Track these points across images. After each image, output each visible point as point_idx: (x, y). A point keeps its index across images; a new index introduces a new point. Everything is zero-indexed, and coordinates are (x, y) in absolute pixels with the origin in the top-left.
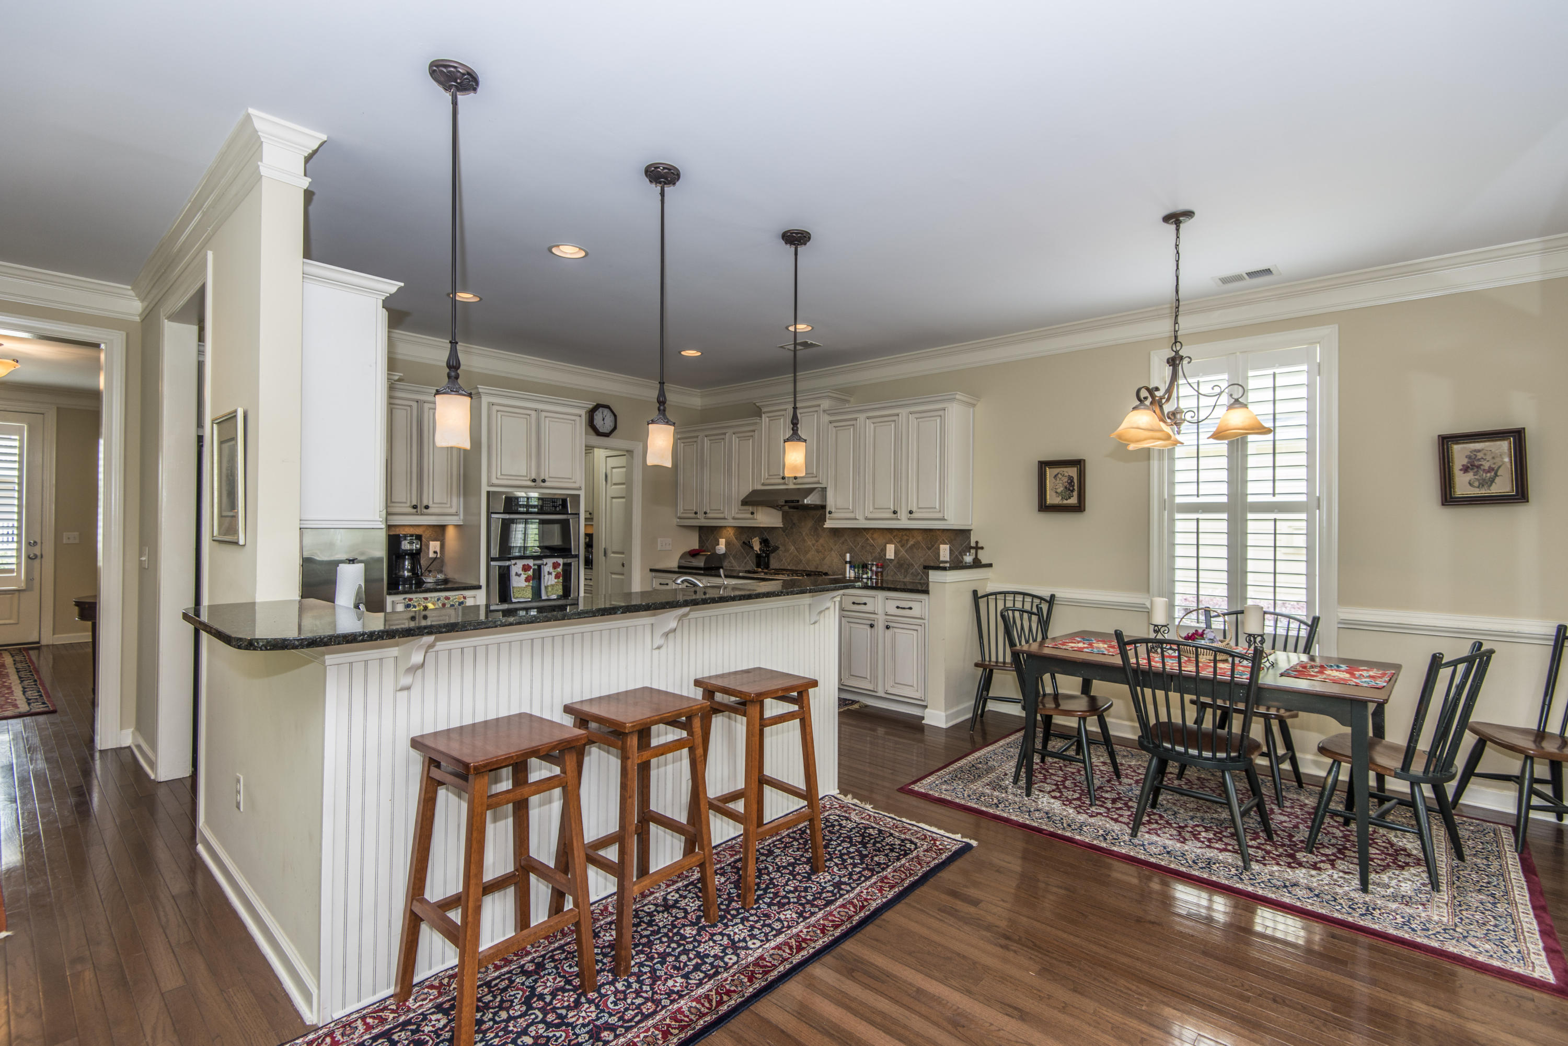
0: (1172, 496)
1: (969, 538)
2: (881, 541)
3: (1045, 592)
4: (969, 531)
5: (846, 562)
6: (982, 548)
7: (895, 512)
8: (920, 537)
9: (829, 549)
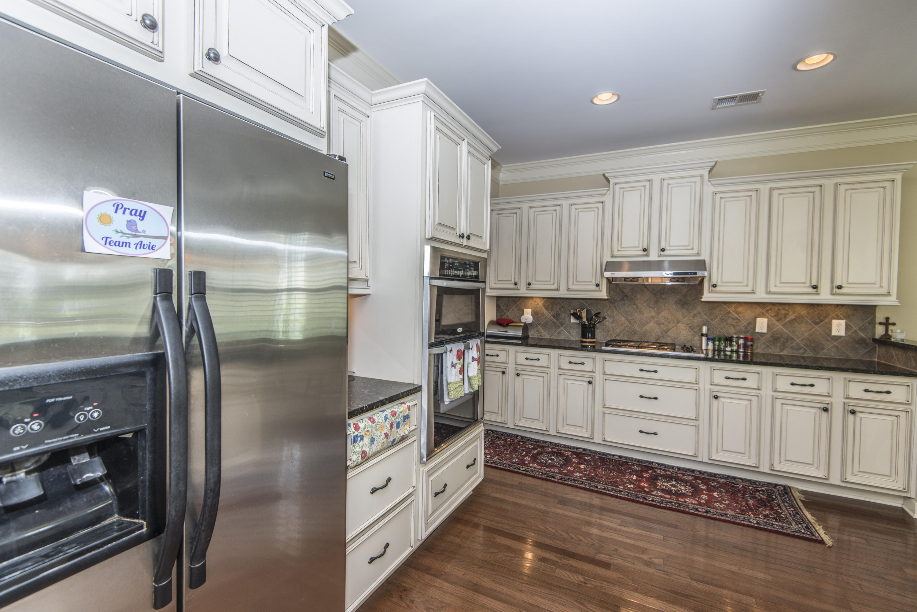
2: (748, 314)
4: (879, 307)
5: (702, 335)
6: (894, 324)
7: (814, 287)
8: (803, 312)
9: (676, 321)
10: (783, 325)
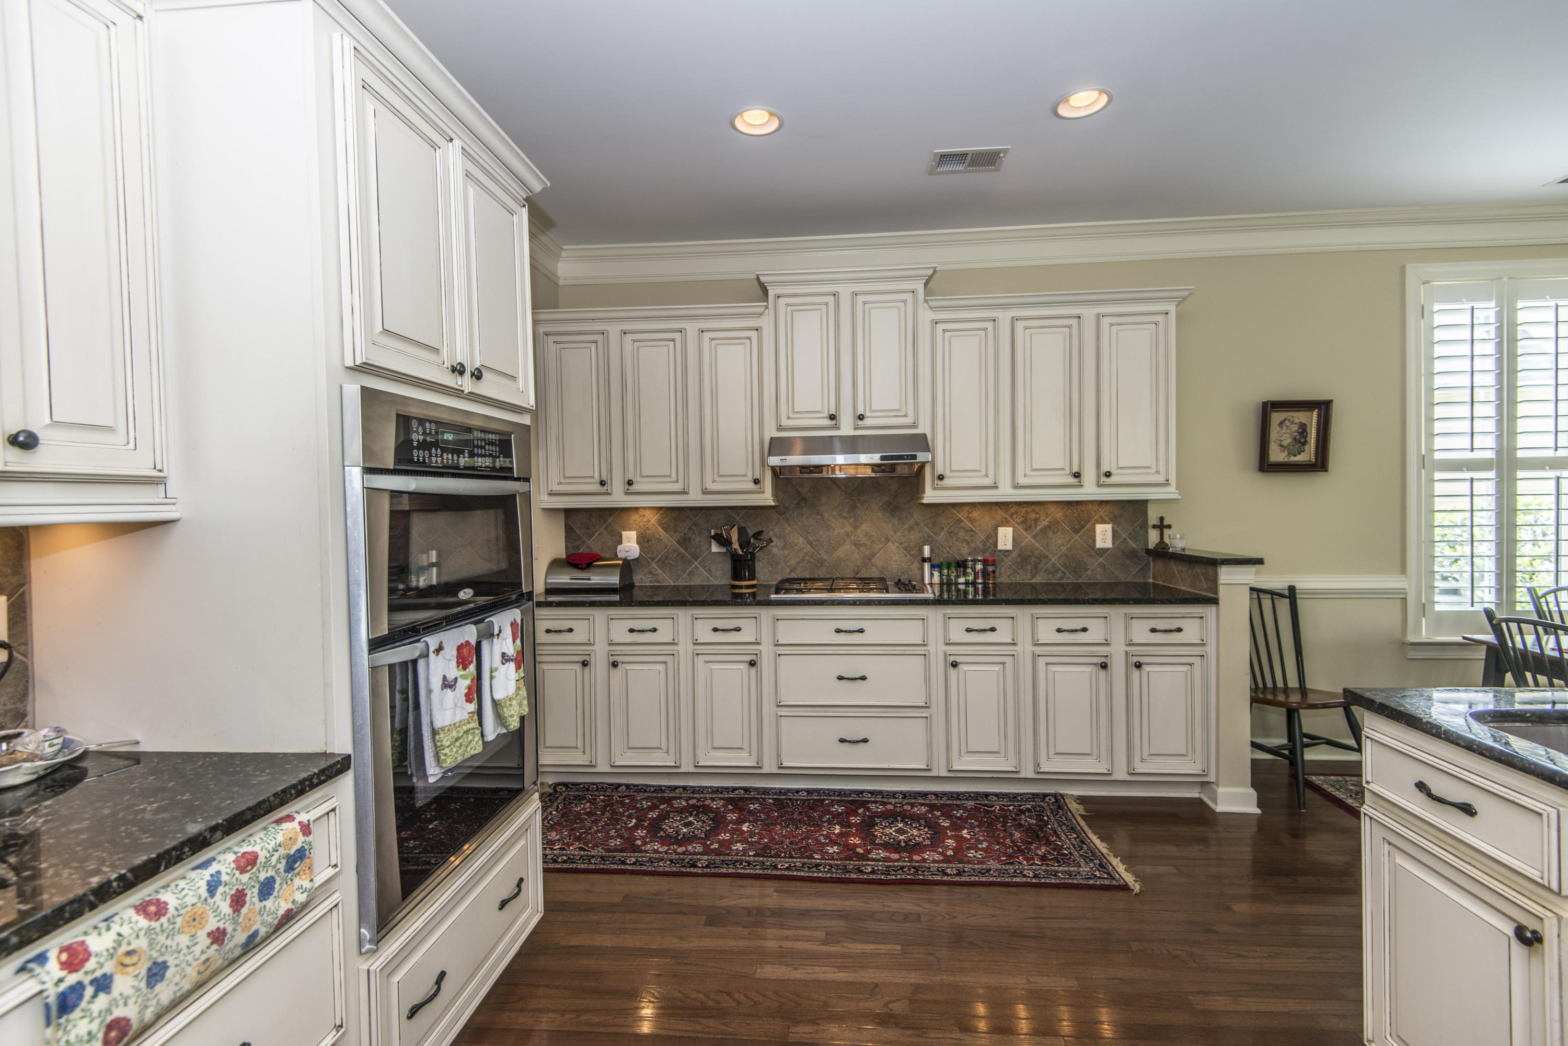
0: (1431, 451)
1: (1150, 512)
2: (987, 522)
3: (1279, 585)
4: (1152, 502)
5: (924, 560)
6: (1169, 527)
7: (1076, 476)
8: (1058, 514)
9: (883, 539)
10: (1034, 537)
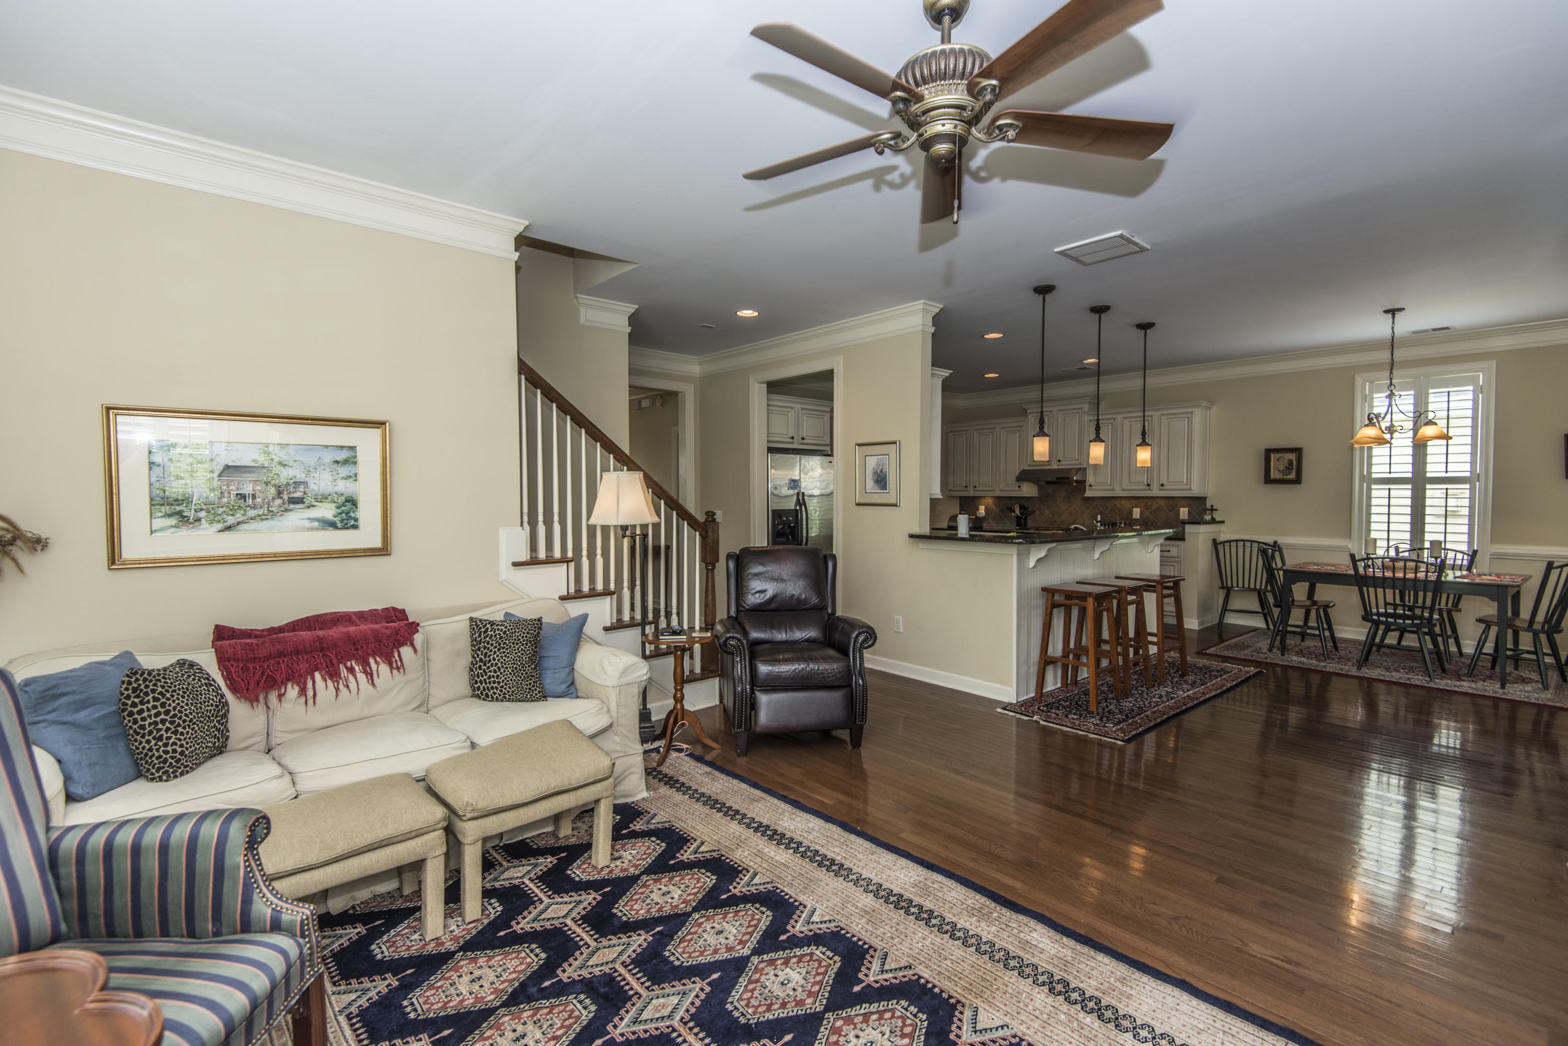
0: (1370, 473)
1: (1205, 503)
2: (1128, 505)
3: (1270, 539)
4: (1205, 498)
6: (1216, 510)
7: (1148, 485)
9: (1081, 512)
10: (1150, 512)
